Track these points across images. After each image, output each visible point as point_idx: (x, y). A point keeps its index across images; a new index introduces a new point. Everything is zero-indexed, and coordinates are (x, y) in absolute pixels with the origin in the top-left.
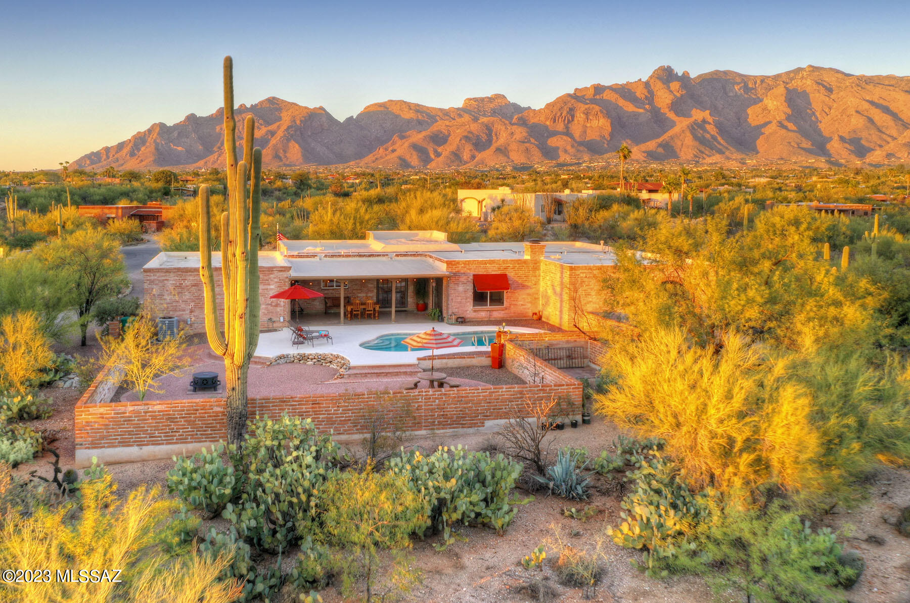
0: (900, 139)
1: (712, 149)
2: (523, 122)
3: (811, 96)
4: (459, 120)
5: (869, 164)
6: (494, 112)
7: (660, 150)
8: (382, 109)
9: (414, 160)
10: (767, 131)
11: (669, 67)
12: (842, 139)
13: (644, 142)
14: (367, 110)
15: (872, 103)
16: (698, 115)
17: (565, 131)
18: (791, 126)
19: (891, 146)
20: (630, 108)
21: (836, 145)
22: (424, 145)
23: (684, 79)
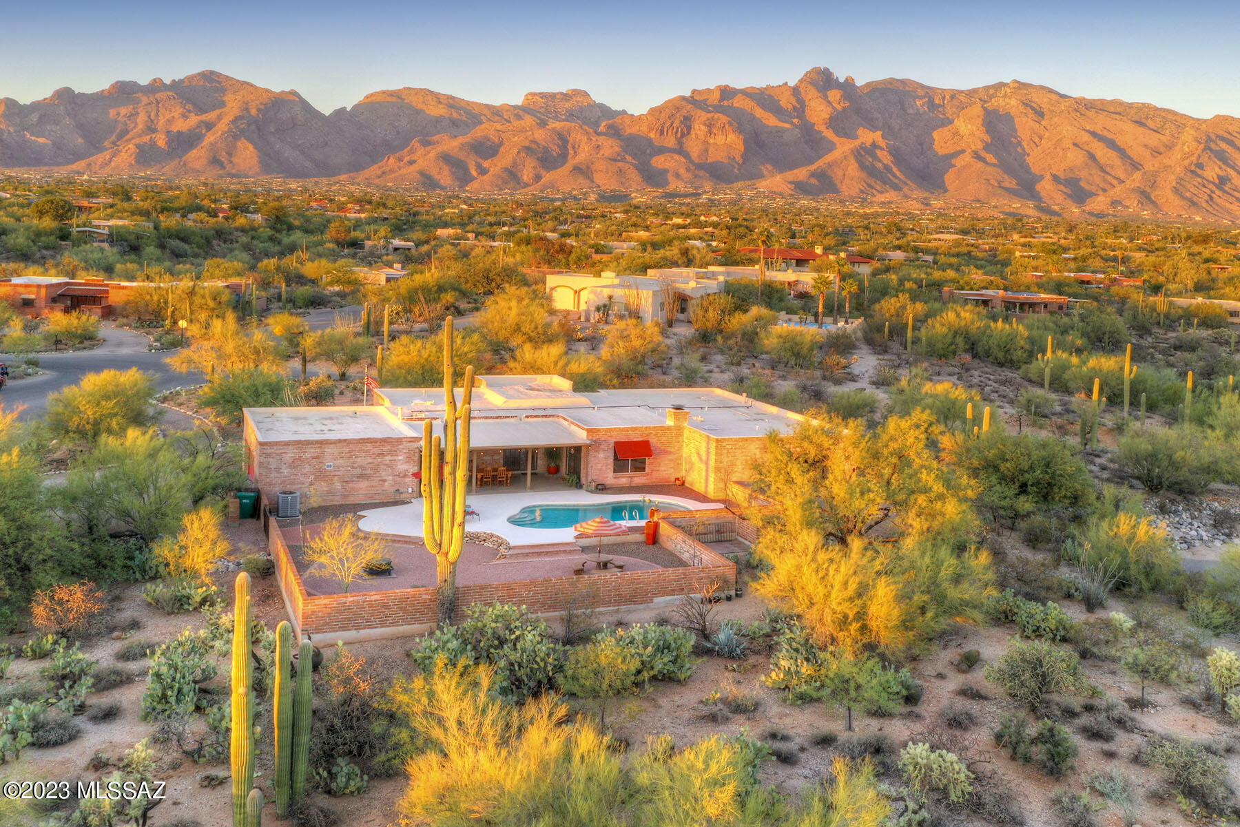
0: (1128, 182)
1: (885, 183)
2: (615, 132)
3: (1017, 120)
4: (516, 123)
5: (1089, 213)
6: (571, 116)
7: (813, 181)
8: (394, 99)
9: (445, 177)
10: (960, 162)
11: (826, 69)
12: (1056, 178)
13: (791, 170)
14: (369, 100)
15: (1094, 134)
16: (867, 136)
17: (677, 147)
18: (989, 157)
19: (1119, 189)
20: (772, 121)
21: (1047, 187)
22: (462, 156)
23: (848, 86)
